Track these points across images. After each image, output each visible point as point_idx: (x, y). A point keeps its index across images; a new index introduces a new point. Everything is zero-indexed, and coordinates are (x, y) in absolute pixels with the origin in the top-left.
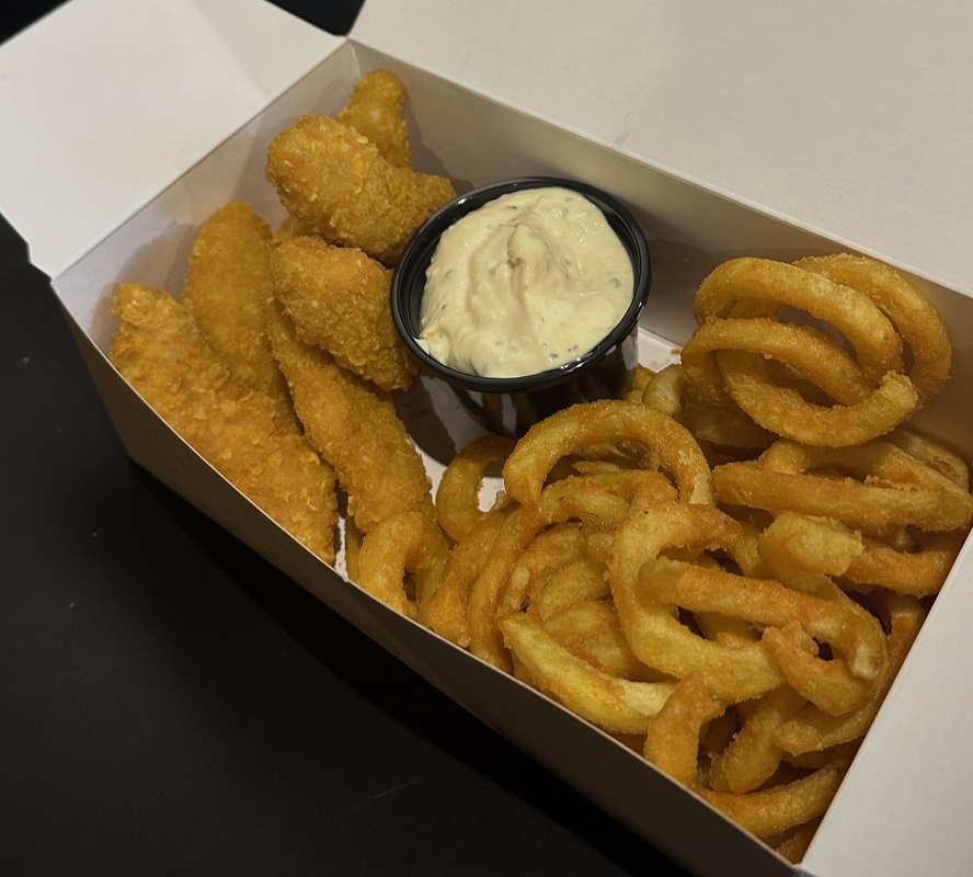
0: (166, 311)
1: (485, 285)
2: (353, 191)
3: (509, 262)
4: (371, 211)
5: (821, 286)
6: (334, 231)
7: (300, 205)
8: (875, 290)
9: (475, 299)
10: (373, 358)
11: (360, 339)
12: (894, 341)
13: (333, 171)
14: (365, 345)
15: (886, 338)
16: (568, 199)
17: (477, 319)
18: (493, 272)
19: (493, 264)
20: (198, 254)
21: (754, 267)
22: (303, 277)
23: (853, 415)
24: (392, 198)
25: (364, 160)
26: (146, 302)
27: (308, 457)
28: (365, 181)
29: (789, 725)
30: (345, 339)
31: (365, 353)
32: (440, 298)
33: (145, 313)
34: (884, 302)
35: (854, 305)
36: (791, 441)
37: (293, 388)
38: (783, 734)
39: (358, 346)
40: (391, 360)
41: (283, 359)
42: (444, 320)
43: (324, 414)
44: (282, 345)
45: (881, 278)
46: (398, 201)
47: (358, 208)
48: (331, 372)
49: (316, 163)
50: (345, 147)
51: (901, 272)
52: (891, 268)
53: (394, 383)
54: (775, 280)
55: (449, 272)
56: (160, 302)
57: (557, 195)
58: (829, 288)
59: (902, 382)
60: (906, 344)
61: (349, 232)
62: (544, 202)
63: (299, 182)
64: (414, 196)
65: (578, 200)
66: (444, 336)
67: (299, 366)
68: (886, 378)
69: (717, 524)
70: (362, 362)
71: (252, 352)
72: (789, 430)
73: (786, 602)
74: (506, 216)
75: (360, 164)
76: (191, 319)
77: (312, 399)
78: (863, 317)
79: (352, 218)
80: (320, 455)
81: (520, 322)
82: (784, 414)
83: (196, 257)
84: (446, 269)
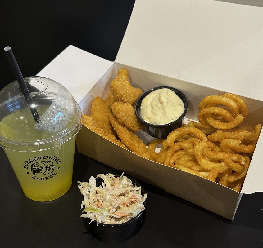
0: (91, 119)
1: (155, 108)
2: (126, 92)
3: (160, 103)
4: (130, 96)
5: (225, 99)
6: (123, 100)
7: (117, 95)
8: (234, 99)
9: (154, 111)
10: (134, 125)
11: (131, 121)
12: (238, 108)
13: (123, 88)
14: (132, 122)
15: (237, 107)
16: (167, 90)
17: (155, 115)
18: (157, 105)
19: (156, 104)
20: (93, 108)
21: (211, 97)
22: (121, 109)
23: (232, 122)
24: (133, 93)
25: (128, 85)
26: (87, 118)
27: (123, 145)
28: (128, 89)
29: (229, 177)
30: (129, 121)
31: (132, 124)
32: (146, 112)
33: (87, 120)
34: (236, 101)
35: (231, 102)
36: (221, 129)
37: (118, 132)
38: (229, 178)
39: (131, 122)
40: (137, 125)
41: (115, 127)
42: (148, 116)
43: (126, 137)
44: (115, 124)
45: (234, 97)
46: (134, 93)
47: (128, 95)
48: (125, 128)
49: (120, 86)
50: (125, 83)
51: (238, 95)
52: (236, 95)
53: (137, 130)
54: (216, 99)
55: (147, 106)
56: (89, 118)
57: (165, 90)
58: (226, 99)
59: (241, 115)
60: (240, 109)
61: (126, 100)
62: (162, 91)
63: (118, 90)
64: (137, 92)
65: (169, 90)
66: (148, 119)
67: (119, 127)
68: (238, 115)
69: (211, 144)
70: (132, 126)
71: (106, 127)
72: (220, 127)
73: (226, 155)
74: (155, 95)
75: (127, 86)
76: (95, 121)
77: (123, 134)
78: (233, 104)
79: (126, 97)
80: (125, 145)
81: (164, 114)
82: (219, 124)
83: (93, 109)
84: (146, 106)
